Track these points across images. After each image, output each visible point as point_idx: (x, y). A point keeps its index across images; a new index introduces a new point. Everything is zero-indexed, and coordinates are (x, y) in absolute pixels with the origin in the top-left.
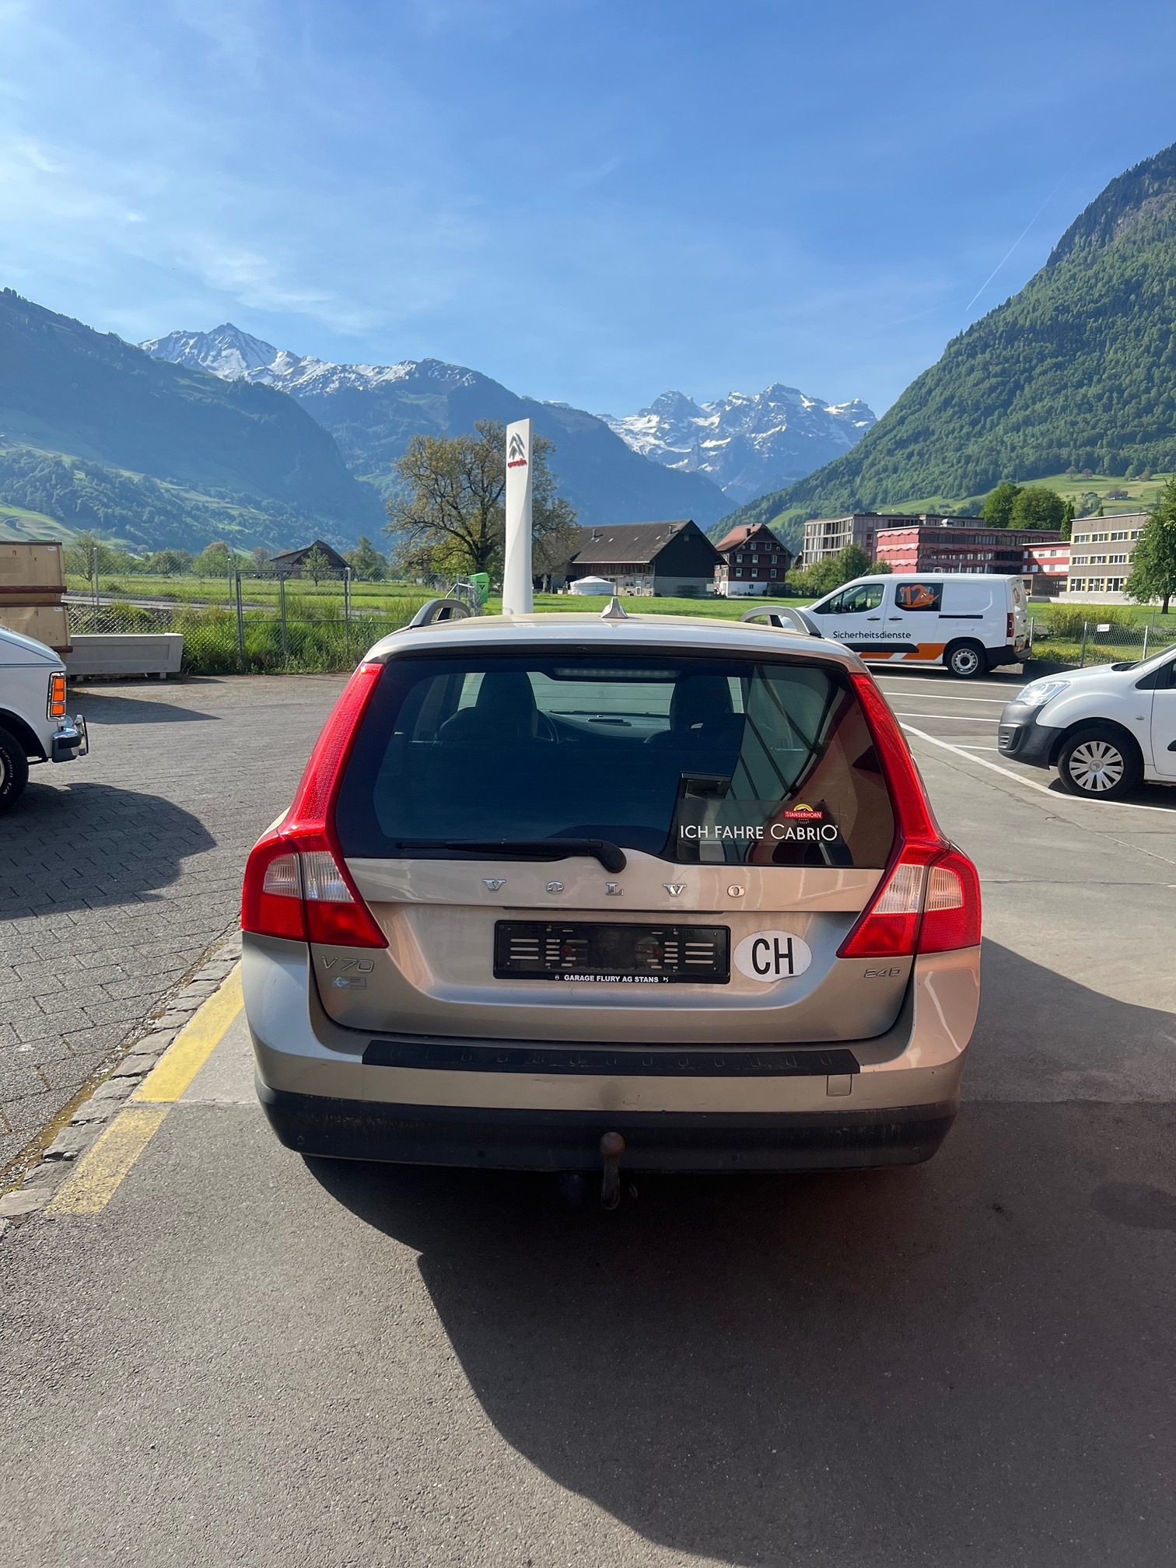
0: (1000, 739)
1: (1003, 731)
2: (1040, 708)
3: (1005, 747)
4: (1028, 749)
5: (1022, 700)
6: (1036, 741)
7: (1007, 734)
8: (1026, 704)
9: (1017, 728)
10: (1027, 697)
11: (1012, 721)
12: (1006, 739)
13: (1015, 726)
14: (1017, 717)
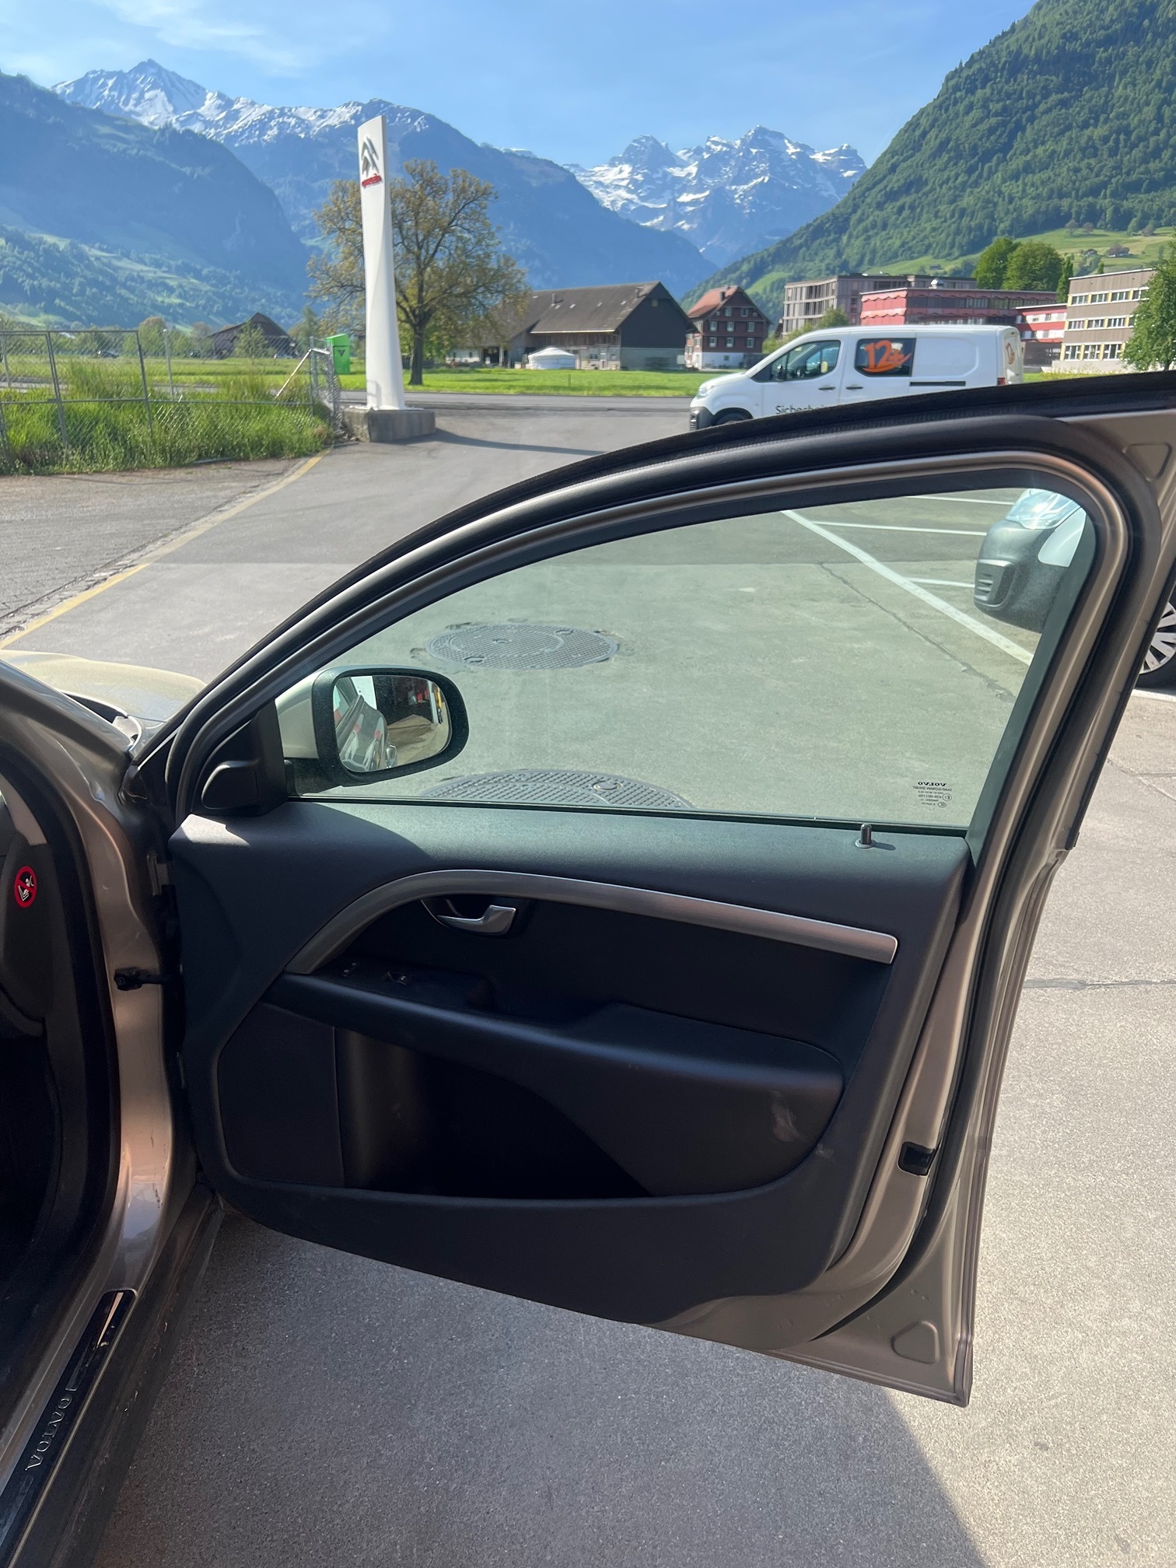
0: (978, 584)
1: (983, 571)
2: (1044, 535)
3: (984, 598)
4: (1023, 603)
5: (1017, 518)
6: (1037, 588)
7: (989, 576)
8: (1022, 527)
9: (1007, 568)
10: (1025, 513)
11: (998, 555)
12: (989, 585)
13: (1003, 564)
14: (1008, 547)
